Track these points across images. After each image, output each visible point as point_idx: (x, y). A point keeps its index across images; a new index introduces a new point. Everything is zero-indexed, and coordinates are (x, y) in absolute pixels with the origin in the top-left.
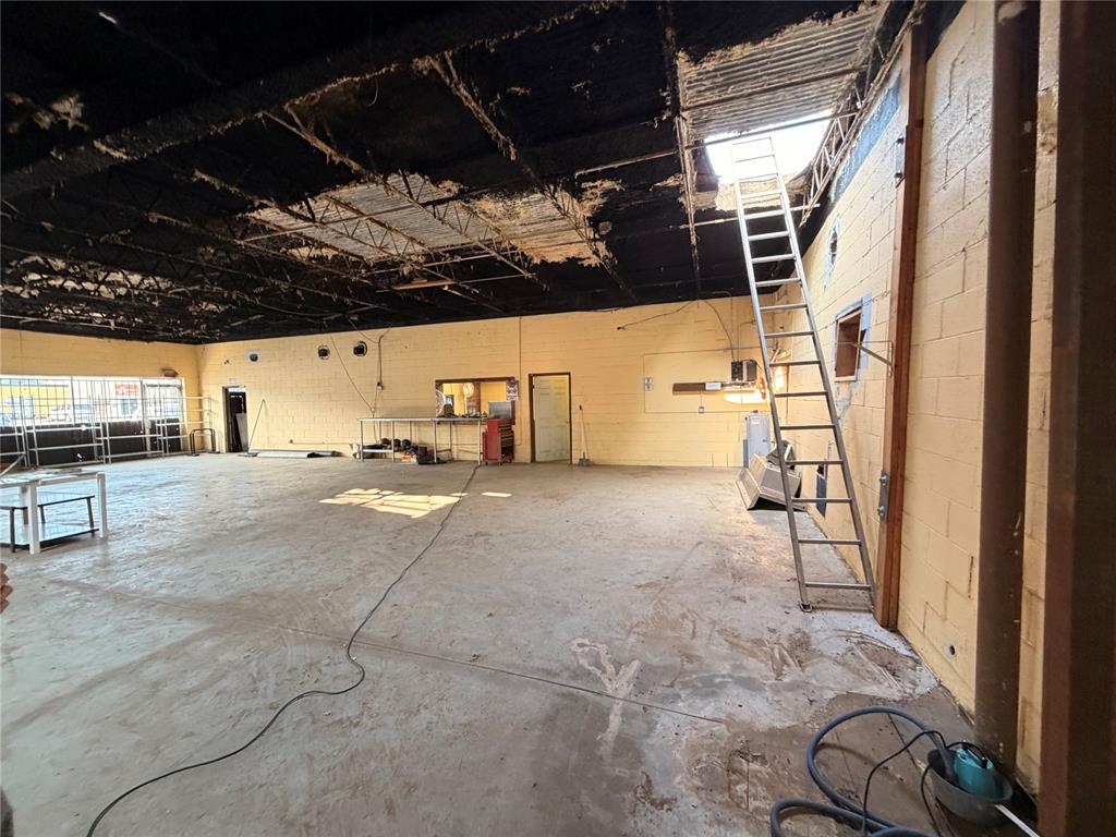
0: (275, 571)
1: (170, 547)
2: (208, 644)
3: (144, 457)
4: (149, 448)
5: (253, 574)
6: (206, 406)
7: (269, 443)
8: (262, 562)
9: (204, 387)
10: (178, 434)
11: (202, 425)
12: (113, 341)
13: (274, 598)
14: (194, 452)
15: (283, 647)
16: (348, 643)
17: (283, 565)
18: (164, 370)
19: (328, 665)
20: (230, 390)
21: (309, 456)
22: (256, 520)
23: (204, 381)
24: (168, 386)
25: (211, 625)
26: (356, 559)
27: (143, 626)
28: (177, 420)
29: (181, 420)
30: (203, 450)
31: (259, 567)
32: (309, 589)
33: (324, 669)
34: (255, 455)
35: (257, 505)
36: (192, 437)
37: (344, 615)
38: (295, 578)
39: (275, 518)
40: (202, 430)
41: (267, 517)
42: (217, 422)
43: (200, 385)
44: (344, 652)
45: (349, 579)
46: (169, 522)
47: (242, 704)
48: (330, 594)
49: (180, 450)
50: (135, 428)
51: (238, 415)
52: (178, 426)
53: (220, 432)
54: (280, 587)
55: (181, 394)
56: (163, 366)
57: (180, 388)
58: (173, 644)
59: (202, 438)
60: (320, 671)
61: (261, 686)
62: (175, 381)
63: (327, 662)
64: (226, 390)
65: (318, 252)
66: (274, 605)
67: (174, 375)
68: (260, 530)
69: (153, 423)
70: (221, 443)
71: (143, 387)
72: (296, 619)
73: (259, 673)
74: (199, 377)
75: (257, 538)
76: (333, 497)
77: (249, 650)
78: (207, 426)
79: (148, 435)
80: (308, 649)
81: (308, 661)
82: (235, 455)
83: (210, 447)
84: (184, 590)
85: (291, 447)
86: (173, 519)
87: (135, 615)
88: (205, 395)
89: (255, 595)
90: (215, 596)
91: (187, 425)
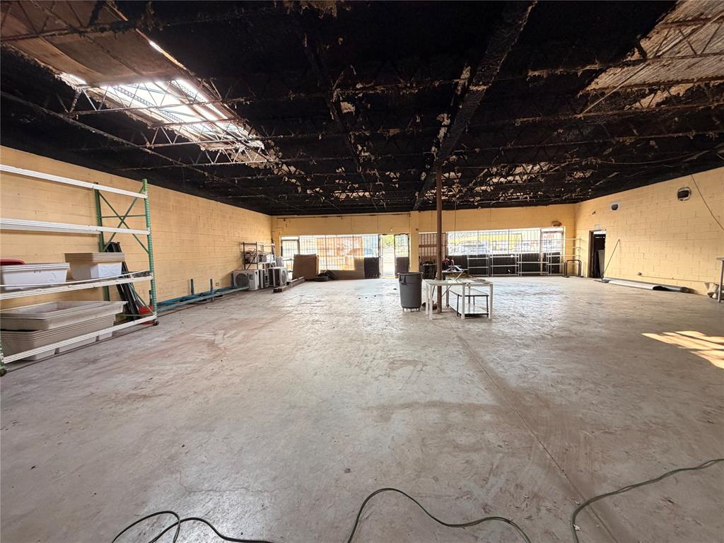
0: (562, 384)
1: (513, 336)
2: (488, 417)
3: (539, 275)
4: (541, 269)
5: (546, 378)
6: (577, 245)
7: (620, 274)
8: (559, 371)
9: (578, 232)
10: (559, 263)
11: (574, 257)
12: (528, 207)
13: (548, 407)
14: (566, 275)
15: (527, 458)
16: (582, 502)
17: (572, 382)
18: (553, 222)
19: (549, 510)
20: (595, 233)
21: (655, 289)
22: (576, 334)
23: (578, 227)
24: (555, 232)
25: (498, 404)
26: (648, 410)
27: (469, 382)
28: (559, 254)
29: (561, 253)
30: (573, 274)
31: (553, 374)
32: (580, 416)
33: (544, 511)
34: (607, 282)
35: (584, 322)
36: (566, 264)
37: (597, 466)
38: (574, 398)
39: (591, 337)
40: (574, 260)
41: (585, 335)
42: (584, 255)
43: (575, 231)
44: (571, 510)
45: (627, 428)
46: (523, 319)
47: (472, 484)
48: (597, 433)
49: (558, 272)
50: (535, 257)
51: (600, 251)
52: (559, 257)
53: (585, 263)
54: (558, 400)
55: (563, 237)
56: (554, 219)
57: (562, 233)
58: (472, 404)
59: (574, 266)
60: (539, 510)
61: (492, 480)
62: (560, 229)
63: (549, 505)
64: (591, 233)
65: (666, 94)
66: (545, 414)
67: (559, 225)
68: (573, 344)
69: (545, 254)
70: (585, 270)
71: (541, 233)
72: (552, 438)
73: (497, 467)
74: (575, 224)
75: (566, 350)
76: (659, 333)
77: (504, 441)
78: (577, 258)
79: (542, 262)
80: (543, 476)
81: (536, 489)
82: (592, 281)
83: (577, 272)
84: (501, 370)
85: (639, 278)
86: (526, 317)
87: (471, 373)
88: (578, 237)
89: (537, 396)
90: (513, 383)
91: (565, 256)
